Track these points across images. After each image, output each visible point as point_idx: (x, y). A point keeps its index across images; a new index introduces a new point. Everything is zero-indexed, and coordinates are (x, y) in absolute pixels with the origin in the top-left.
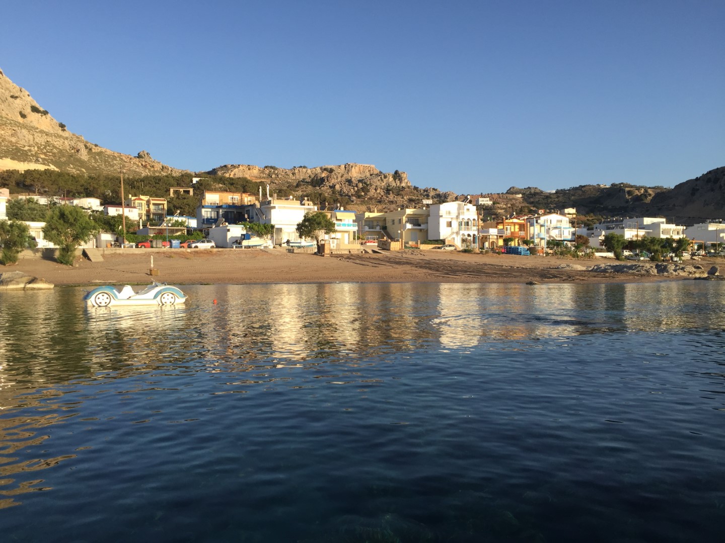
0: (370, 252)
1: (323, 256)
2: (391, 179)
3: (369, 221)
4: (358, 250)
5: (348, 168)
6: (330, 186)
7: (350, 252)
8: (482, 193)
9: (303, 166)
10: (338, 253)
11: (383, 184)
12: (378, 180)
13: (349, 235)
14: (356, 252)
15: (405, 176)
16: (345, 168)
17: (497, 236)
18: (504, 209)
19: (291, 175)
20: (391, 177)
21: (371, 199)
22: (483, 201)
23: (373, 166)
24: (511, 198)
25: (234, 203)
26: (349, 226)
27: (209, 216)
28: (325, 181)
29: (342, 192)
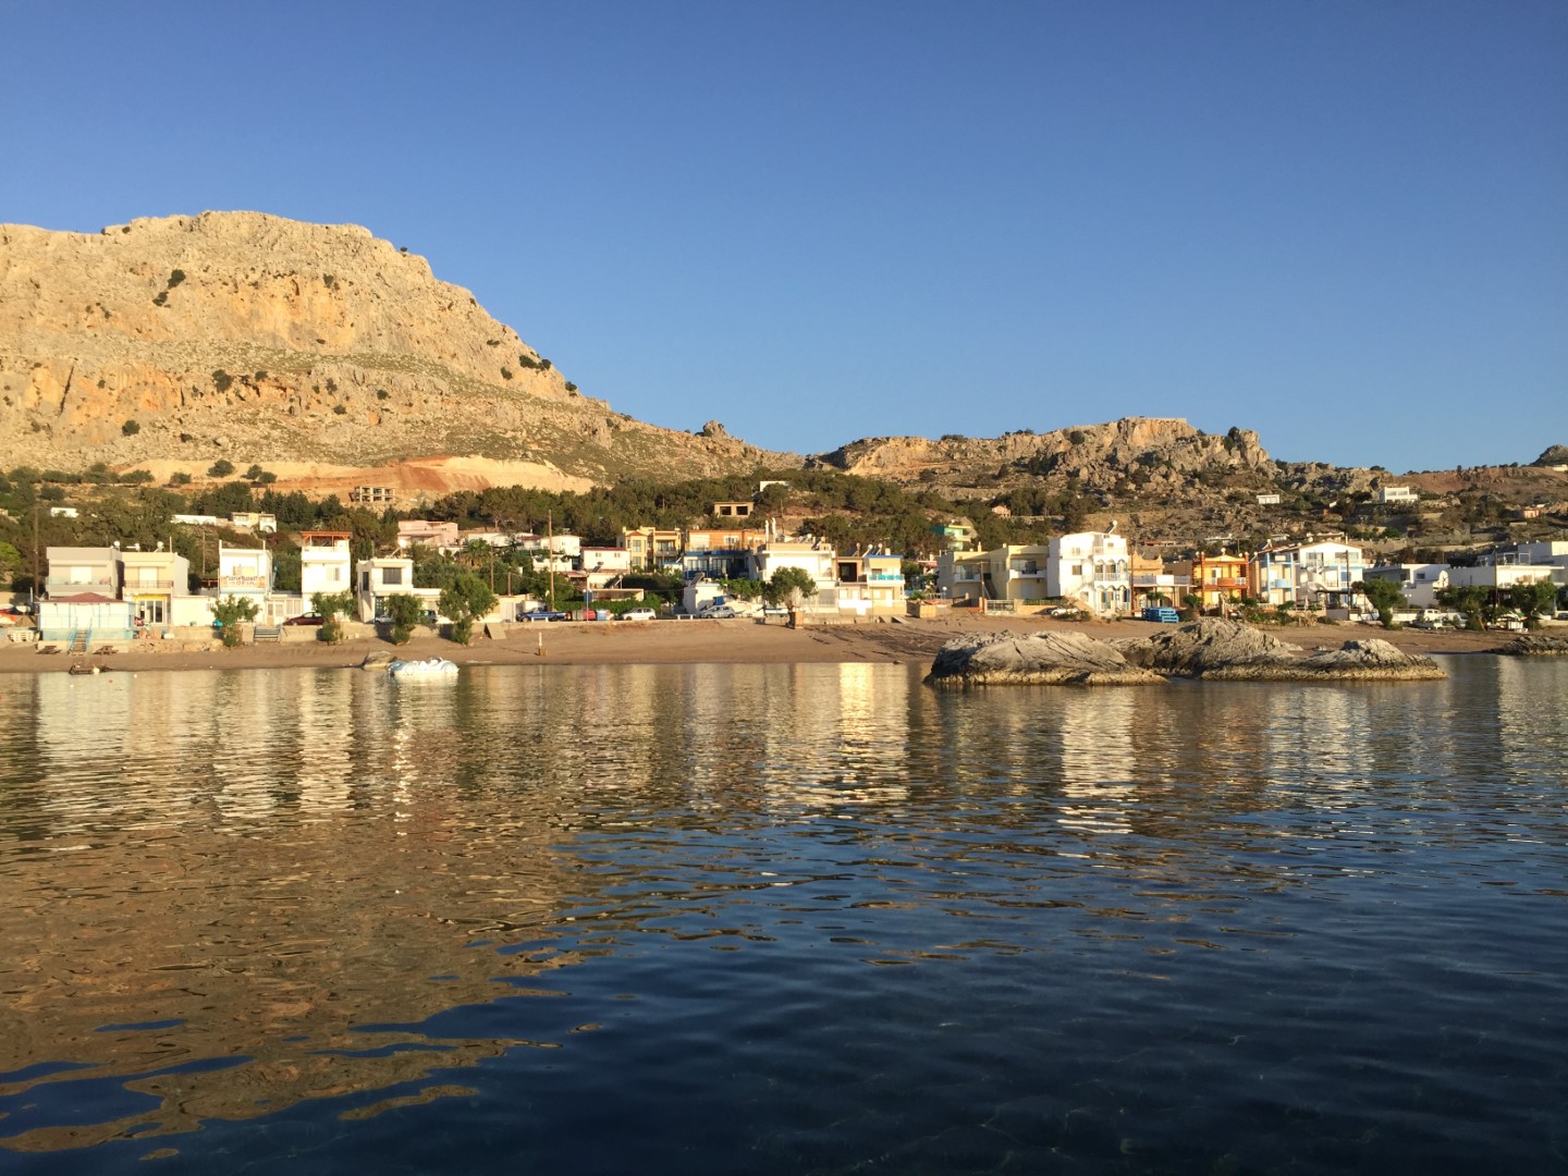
2: (1219, 448)
5: (1125, 428)
7: (855, 621)
9: (1024, 430)
13: (893, 593)
15: (1253, 439)
16: (1119, 427)
19: (995, 451)
20: (1218, 444)
21: (1146, 497)
22: (1394, 494)
23: (1182, 420)
25: (730, 547)
26: (891, 578)
27: (694, 567)
28: (1059, 463)
29: (1091, 484)
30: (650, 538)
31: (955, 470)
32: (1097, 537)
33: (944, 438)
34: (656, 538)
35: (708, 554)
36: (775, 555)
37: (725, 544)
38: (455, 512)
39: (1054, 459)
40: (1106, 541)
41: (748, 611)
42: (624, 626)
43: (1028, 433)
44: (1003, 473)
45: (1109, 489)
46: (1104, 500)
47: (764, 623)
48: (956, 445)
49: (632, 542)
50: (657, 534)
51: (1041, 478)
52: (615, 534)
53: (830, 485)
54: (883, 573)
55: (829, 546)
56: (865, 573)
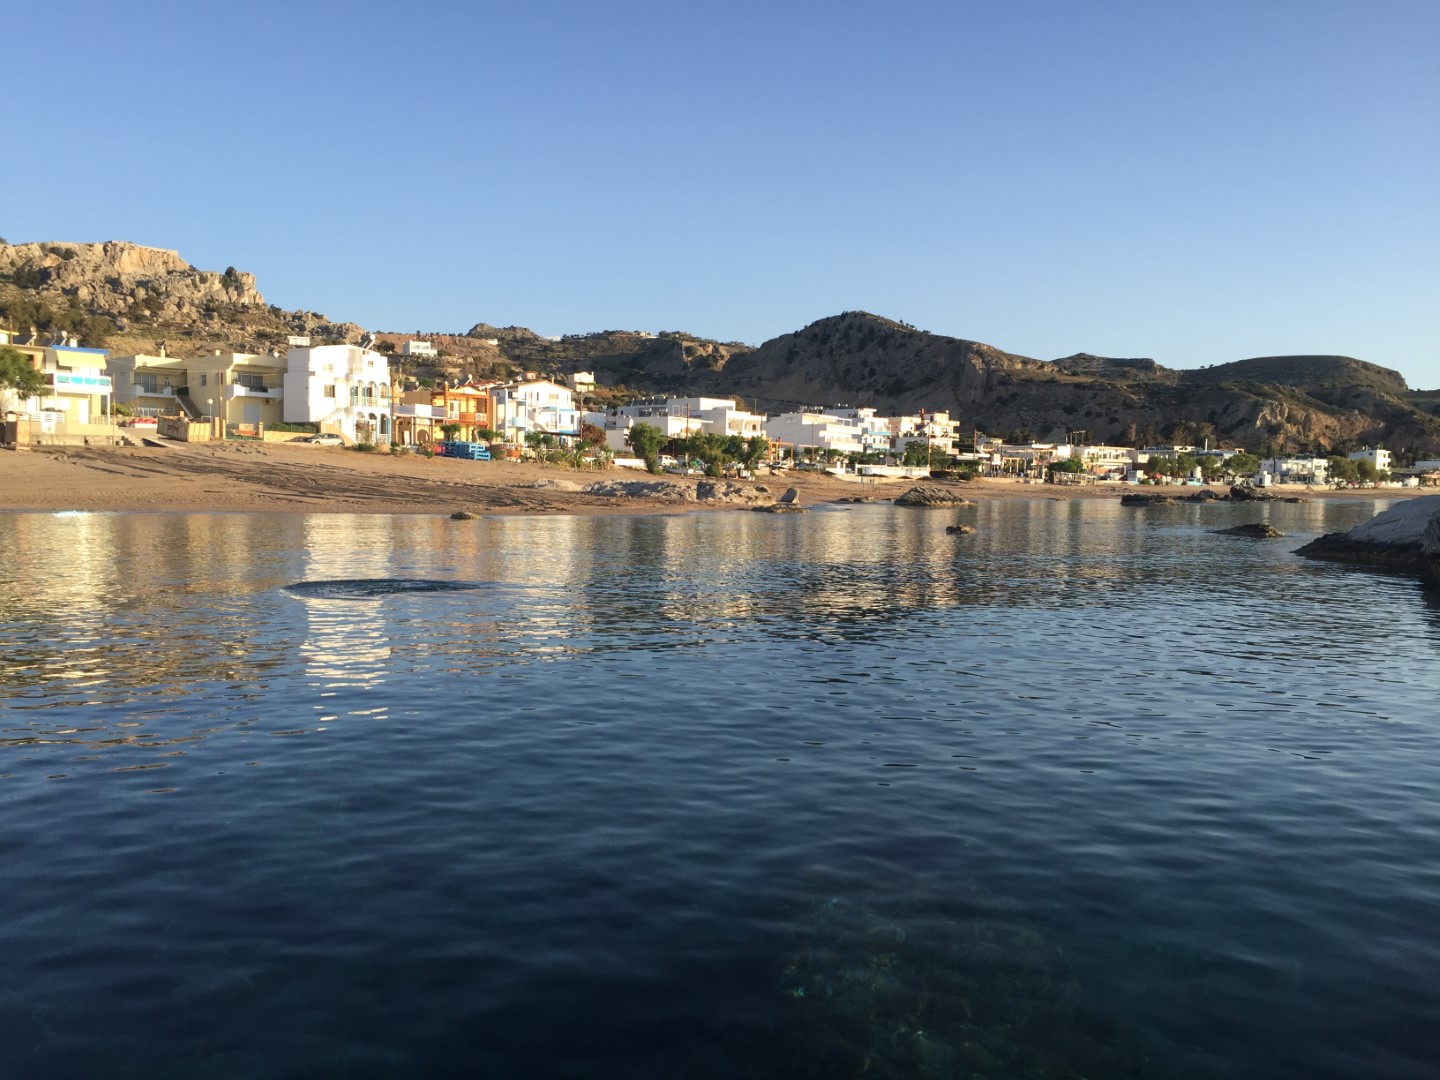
0: (138, 443)
1: (14, 449)
2: (217, 286)
3: (145, 375)
4: (108, 438)
5: (111, 252)
6: (64, 290)
7: (86, 442)
8: (418, 332)
10: (56, 443)
11: (199, 295)
12: (187, 286)
13: (90, 402)
14: (104, 443)
15: (250, 281)
16: (105, 250)
17: (431, 419)
18: (459, 366)
20: (217, 281)
21: (166, 325)
22: (418, 347)
23: (174, 253)
24: (477, 345)
26: (89, 382)
28: (53, 278)
29: (95, 305)
39: (44, 275)
40: (363, 358)
51: (33, 292)
54: (76, 375)
56: (49, 372)
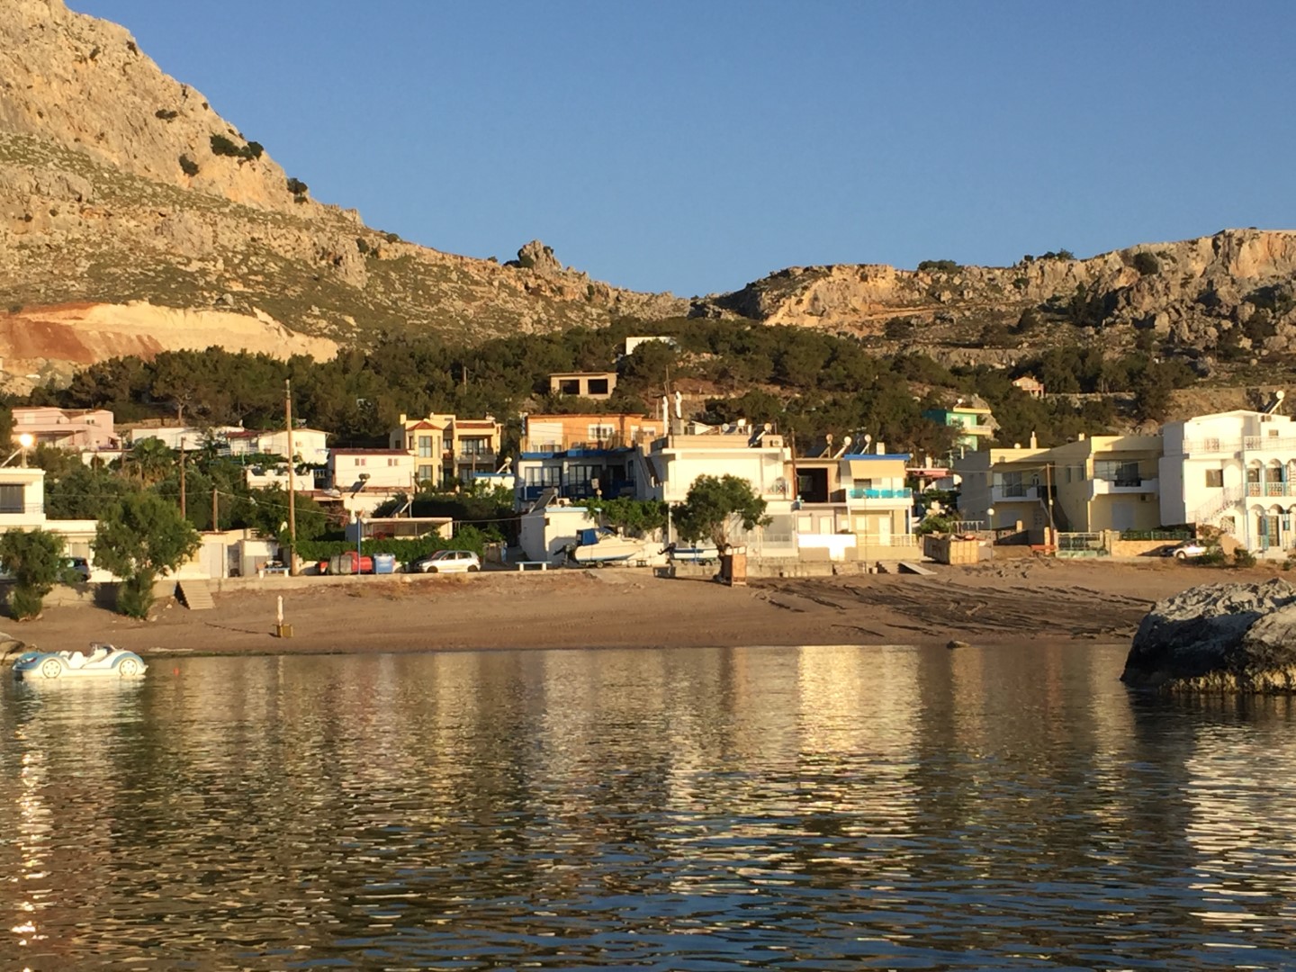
1: (730, 585)
3: (1009, 472)
5: (1225, 247)
6: (1135, 320)
7: (834, 571)
9: (1056, 251)
10: (799, 574)
16: (1215, 246)
19: (1010, 287)
25: (600, 443)
26: (889, 494)
27: (537, 479)
28: (1120, 306)
29: (1176, 340)
30: (448, 433)
31: (943, 320)
32: (1248, 420)
33: (924, 266)
34: (457, 432)
35: (562, 456)
36: (685, 456)
37: (591, 439)
38: (109, 392)
39: (1111, 300)
40: (1266, 427)
41: (639, 556)
42: (425, 583)
43: (1063, 256)
44: (1024, 324)
45: (1207, 348)
46: (1200, 366)
47: (672, 576)
48: (944, 277)
49: (416, 439)
50: (459, 426)
51: (1091, 330)
52: (386, 427)
53: (747, 342)
54: (874, 487)
55: (779, 439)
56: (842, 487)
